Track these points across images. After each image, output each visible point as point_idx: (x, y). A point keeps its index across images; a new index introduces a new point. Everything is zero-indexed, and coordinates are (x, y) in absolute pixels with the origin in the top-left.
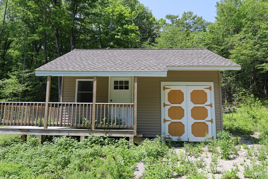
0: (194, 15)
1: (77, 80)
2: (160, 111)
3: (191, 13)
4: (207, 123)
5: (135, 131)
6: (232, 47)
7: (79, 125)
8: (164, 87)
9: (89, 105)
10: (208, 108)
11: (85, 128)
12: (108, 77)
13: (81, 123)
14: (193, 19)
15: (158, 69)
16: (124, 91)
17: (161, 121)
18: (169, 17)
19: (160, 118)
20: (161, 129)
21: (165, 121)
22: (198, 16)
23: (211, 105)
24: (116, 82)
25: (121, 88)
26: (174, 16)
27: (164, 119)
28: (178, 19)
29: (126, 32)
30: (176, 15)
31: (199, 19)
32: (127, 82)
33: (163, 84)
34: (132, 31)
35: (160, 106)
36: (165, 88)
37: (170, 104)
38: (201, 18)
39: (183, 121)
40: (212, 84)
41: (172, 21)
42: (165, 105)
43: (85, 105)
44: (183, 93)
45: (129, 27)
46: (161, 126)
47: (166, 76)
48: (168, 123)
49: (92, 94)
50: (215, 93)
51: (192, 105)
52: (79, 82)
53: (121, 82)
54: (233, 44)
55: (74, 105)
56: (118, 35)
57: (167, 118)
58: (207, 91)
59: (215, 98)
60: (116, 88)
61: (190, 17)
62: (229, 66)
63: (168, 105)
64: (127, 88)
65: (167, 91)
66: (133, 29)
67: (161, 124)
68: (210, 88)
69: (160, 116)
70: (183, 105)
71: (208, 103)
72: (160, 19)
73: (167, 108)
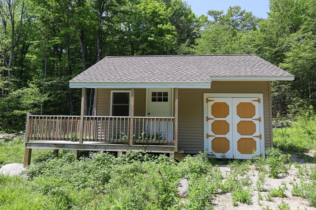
0: (242, 10)
1: (112, 92)
2: (203, 125)
3: (238, 8)
4: (255, 138)
5: (176, 147)
6: (288, 49)
7: (116, 140)
8: (207, 99)
9: (126, 119)
10: (256, 122)
11: (123, 143)
12: (145, 89)
13: (118, 138)
14: (241, 14)
15: (200, 80)
16: (163, 103)
17: (203, 136)
18: (211, 13)
19: (203, 134)
20: (203, 145)
21: (208, 136)
22: (246, 11)
23: (259, 120)
24: (154, 94)
25: (160, 100)
26: (218, 12)
27: (207, 134)
28: (222, 15)
29: (161, 33)
30: (220, 11)
31: (249, 15)
32: (166, 94)
33: (206, 95)
34: (169, 32)
35: (203, 119)
36: (208, 101)
37: (213, 117)
38: (251, 13)
39: (228, 136)
40: (261, 96)
41: (216, 18)
42: (208, 119)
43: (123, 119)
44: (228, 106)
45: (165, 27)
46: (203, 142)
47: (209, 87)
48: (211, 139)
49: (128, 106)
50: (264, 106)
51: (238, 119)
52: (114, 93)
53: (160, 94)
54: (289, 46)
55: (111, 119)
56: (151, 37)
57: (211, 133)
58: (256, 104)
59: (264, 112)
60: (154, 100)
61: (236, 13)
62: (280, 76)
63: (211, 119)
64: (166, 100)
65: (211, 104)
66: (169, 28)
67: (203, 139)
68: (259, 101)
69: (203, 131)
70: (228, 119)
71: (256, 116)
72: (201, 16)
73: (211, 122)
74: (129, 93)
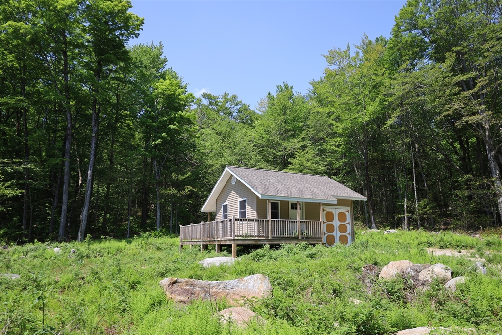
3: (235, 97)
4: (347, 235)
5: (322, 240)
7: (291, 236)
10: (347, 225)
11: (295, 238)
12: (288, 201)
13: (292, 234)
21: (324, 234)
22: (243, 103)
23: (348, 223)
26: (214, 96)
30: (216, 95)
33: (324, 207)
36: (323, 210)
37: (327, 222)
38: (248, 106)
39: (334, 234)
40: (348, 208)
44: (333, 214)
47: (337, 203)
48: (326, 236)
50: (350, 215)
51: (339, 223)
57: (325, 232)
58: (346, 213)
59: (351, 218)
60: (292, 208)
65: (325, 212)
68: (348, 211)
70: (334, 223)
71: (347, 222)
73: (325, 224)
74: (278, 203)
